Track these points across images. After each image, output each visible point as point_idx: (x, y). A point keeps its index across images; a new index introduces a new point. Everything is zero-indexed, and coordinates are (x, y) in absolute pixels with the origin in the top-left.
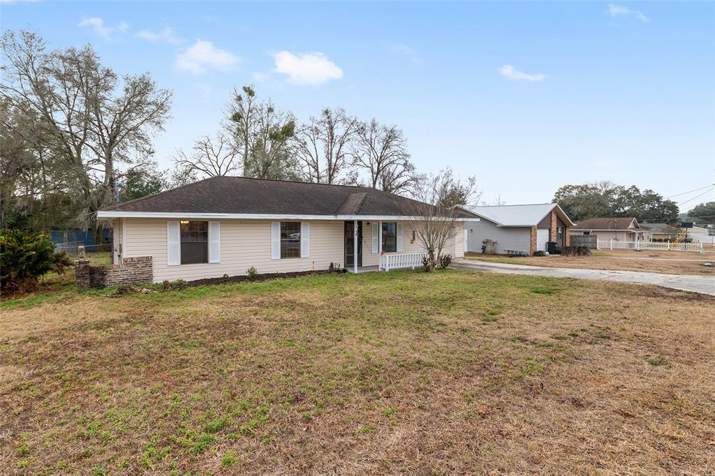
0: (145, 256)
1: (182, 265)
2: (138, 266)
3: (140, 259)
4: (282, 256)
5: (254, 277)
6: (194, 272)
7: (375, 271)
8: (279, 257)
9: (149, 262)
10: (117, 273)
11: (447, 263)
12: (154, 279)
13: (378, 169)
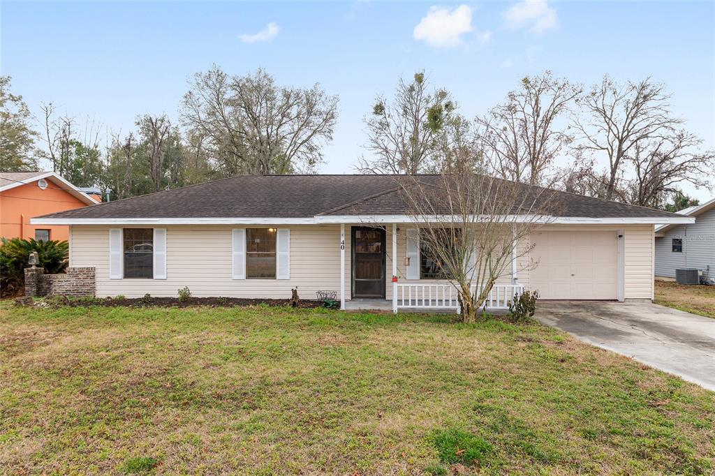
0: (86, 266)
1: (126, 280)
2: (80, 277)
3: (81, 270)
4: (249, 276)
5: (186, 301)
6: (137, 288)
7: (381, 308)
8: (243, 276)
9: (90, 273)
10: (61, 284)
11: (525, 308)
12: (97, 292)
13: (620, 149)
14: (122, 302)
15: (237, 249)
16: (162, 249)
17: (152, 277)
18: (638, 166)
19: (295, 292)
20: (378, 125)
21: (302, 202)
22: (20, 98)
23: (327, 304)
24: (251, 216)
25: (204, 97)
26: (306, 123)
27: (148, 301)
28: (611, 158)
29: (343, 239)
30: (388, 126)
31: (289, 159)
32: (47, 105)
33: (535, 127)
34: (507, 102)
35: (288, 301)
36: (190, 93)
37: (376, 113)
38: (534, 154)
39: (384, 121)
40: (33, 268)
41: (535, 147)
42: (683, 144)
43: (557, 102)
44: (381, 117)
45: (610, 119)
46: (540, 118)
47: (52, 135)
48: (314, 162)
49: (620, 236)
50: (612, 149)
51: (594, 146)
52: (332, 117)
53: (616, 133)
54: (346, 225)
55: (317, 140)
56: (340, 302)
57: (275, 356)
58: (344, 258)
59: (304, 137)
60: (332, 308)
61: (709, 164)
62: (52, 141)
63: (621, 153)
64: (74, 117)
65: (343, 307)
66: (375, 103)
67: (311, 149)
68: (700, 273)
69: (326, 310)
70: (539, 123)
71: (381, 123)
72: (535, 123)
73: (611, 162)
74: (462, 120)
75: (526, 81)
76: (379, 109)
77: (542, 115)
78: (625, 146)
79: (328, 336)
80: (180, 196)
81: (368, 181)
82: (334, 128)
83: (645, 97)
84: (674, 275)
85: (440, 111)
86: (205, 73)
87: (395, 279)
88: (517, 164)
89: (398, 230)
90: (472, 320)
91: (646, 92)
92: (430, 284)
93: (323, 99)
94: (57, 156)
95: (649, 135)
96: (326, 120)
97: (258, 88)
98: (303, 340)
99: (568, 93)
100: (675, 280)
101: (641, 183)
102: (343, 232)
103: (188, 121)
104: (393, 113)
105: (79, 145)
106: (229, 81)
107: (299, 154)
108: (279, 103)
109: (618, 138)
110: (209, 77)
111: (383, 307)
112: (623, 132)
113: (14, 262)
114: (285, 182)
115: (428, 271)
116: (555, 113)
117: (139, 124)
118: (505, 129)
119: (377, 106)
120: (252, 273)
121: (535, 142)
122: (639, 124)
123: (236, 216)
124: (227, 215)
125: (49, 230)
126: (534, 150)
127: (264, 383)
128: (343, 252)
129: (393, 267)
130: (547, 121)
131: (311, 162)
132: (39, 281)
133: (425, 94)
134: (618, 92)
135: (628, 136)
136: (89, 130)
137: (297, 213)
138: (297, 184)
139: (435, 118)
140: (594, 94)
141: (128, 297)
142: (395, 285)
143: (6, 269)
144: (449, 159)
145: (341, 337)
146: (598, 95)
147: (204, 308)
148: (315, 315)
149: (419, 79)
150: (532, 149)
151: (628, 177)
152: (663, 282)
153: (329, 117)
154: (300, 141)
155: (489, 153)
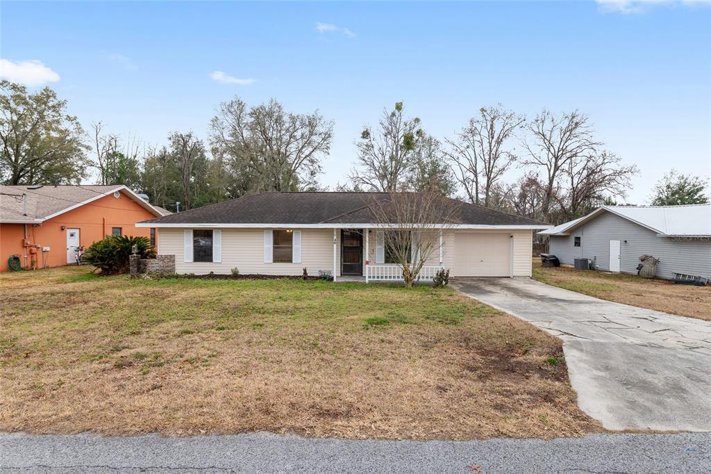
0: (169, 254)
1: (195, 263)
2: (165, 261)
3: (166, 257)
4: (275, 261)
5: (236, 276)
6: (203, 268)
7: (359, 281)
8: (272, 261)
9: (171, 258)
10: (153, 265)
11: (442, 279)
12: (176, 271)
13: (556, 165)
14: (193, 277)
15: (267, 243)
16: (218, 243)
17: (212, 261)
18: (572, 178)
19: (305, 270)
20: (365, 147)
21: (308, 213)
22: (75, 118)
23: (325, 278)
24: (277, 223)
25: (228, 121)
26: (309, 143)
27: (212, 276)
28: (549, 171)
29: (335, 237)
30: (373, 147)
31: (294, 170)
32: (97, 124)
33: (490, 146)
34: (468, 126)
35: (300, 276)
36: (216, 117)
37: (363, 137)
38: (489, 168)
39: (369, 143)
40: (135, 255)
41: (490, 163)
42: (606, 161)
43: (506, 128)
44: (367, 140)
45: (549, 141)
46: (494, 140)
47: (101, 148)
48: (315, 173)
49: (512, 236)
50: (551, 165)
51: (537, 161)
52: (329, 136)
53: (553, 152)
54: (337, 229)
55: (317, 155)
56: (333, 278)
57: (299, 299)
58: (336, 249)
59: (307, 152)
60: (328, 280)
61: (623, 177)
62: (100, 154)
63: (557, 168)
64: (119, 134)
65: (335, 280)
66: (363, 130)
67: (312, 162)
68: (590, 262)
69: (324, 281)
70: (493, 143)
71: (367, 146)
72: (490, 144)
73: (550, 175)
74: (433, 140)
75: (483, 110)
76: (366, 134)
77: (496, 137)
78: (560, 163)
79: (326, 293)
80: (227, 208)
81: (353, 197)
82: (330, 145)
83: (577, 124)
84: (573, 263)
85: (412, 137)
86: (229, 102)
87: (367, 263)
88: (476, 176)
89: (370, 232)
90: (410, 286)
91: (575, 120)
92: (389, 266)
93: (322, 122)
94: (104, 165)
95: (578, 155)
96: (324, 139)
97: (270, 114)
98: (312, 294)
99: (514, 121)
100: (573, 267)
101: (574, 191)
102: (335, 233)
103: (214, 140)
104: (377, 137)
105: (122, 156)
106: (248, 110)
107: (303, 166)
108: (287, 125)
109: (554, 156)
110: (231, 105)
111: (360, 280)
112: (559, 152)
113: (118, 252)
114: (296, 198)
115: (390, 258)
116: (505, 136)
117: (170, 139)
118: (468, 147)
119: (364, 132)
120: (277, 259)
121: (490, 158)
122: (572, 145)
123: (267, 222)
124: (262, 222)
125: (121, 228)
126: (489, 165)
127: (296, 308)
128: (335, 245)
129: (366, 256)
130: (499, 142)
131: (313, 173)
132: (139, 264)
133: (404, 119)
134: (555, 121)
135: (562, 154)
136: (131, 144)
137: (306, 221)
138: (304, 200)
139: (409, 143)
140: (537, 121)
141: (196, 274)
142: (367, 266)
143: (113, 256)
144: (423, 172)
145: (333, 293)
146: (539, 122)
147: (249, 280)
148: (317, 284)
149: (399, 107)
150: (487, 165)
151: (564, 186)
152: (568, 268)
153: (327, 136)
154: (303, 156)
155: (454, 166)
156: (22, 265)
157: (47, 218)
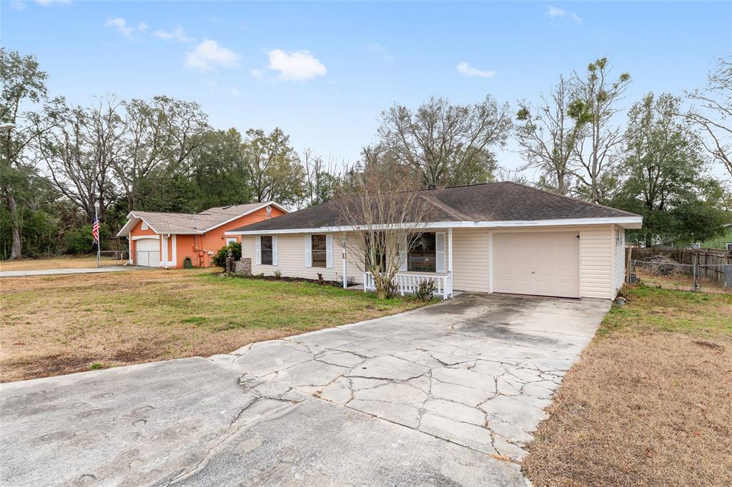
0: (248, 257)
1: (262, 265)
2: (245, 263)
3: (246, 259)
4: (314, 265)
5: (277, 278)
6: (268, 271)
8: (311, 265)
9: (249, 261)
10: (239, 266)
11: (425, 292)
12: (252, 272)
14: (261, 277)
15: (307, 248)
16: (275, 248)
17: (272, 264)
19: (320, 276)
23: (339, 284)
30: (534, 128)
39: (529, 124)
40: (230, 257)
44: (525, 121)
49: (578, 237)
65: (345, 287)
76: (523, 114)
90: (381, 297)
132: (231, 265)
156: (193, 264)
157: (208, 230)
